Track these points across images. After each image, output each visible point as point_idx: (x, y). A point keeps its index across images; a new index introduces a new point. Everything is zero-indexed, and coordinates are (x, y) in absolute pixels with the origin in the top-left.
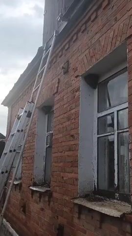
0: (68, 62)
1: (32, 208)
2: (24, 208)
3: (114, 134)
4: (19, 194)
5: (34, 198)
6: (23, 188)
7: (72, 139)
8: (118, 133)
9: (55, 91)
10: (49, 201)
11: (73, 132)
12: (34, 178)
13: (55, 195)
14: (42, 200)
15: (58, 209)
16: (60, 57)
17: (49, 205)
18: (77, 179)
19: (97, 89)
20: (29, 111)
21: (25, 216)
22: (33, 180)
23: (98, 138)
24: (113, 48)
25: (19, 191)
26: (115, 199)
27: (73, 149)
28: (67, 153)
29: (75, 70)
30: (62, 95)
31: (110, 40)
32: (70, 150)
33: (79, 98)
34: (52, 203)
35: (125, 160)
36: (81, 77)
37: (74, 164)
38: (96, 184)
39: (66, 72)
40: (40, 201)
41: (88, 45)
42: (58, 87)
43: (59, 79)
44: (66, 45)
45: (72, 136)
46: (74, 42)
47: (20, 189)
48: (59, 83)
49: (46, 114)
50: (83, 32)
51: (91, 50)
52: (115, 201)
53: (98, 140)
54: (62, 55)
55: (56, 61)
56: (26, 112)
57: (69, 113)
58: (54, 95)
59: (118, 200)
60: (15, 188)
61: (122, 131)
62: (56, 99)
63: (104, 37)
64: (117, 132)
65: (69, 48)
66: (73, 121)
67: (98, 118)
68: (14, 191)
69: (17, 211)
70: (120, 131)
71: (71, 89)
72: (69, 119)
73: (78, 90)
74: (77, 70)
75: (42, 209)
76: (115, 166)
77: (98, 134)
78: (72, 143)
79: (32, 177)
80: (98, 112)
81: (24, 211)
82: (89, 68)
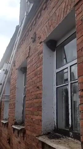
0: (35, 33)
1: (14, 141)
2: (9, 141)
3: (68, 85)
4: (7, 130)
5: (15, 134)
6: (9, 126)
7: (38, 89)
8: (71, 84)
9: (28, 55)
10: (24, 137)
11: (38, 85)
12: (15, 119)
13: (27, 132)
14: (19, 136)
15: (29, 143)
16: (30, 31)
17: (24, 139)
18: (41, 121)
19: (55, 52)
20: (6, 70)
21: (10, 146)
22: (14, 121)
23: (57, 88)
24: (65, 16)
25: (6, 128)
26: (69, 137)
27: (39, 97)
28: (35, 100)
29: (40, 38)
30: (31, 58)
31: (63, 10)
32: (37, 98)
33: (42, 58)
34: (25, 138)
35: (77, 105)
36: (43, 43)
37: (39, 108)
38: (56, 124)
39: (34, 41)
40: (18, 136)
41: (48, 18)
42: (29, 52)
43: (30, 47)
44: (33, 22)
45: (38, 87)
46: (39, 18)
47: (7, 127)
48: (30, 49)
49: (23, 73)
50: (44, 10)
51: (50, 21)
52: (70, 138)
53: (57, 90)
54: (31, 30)
55: (28, 35)
56: (4, 70)
57: (36, 70)
58: (27, 58)
59: (72, 138)
60: (5, 126)
61: (74, 81)
62: (28, 61)
63: (58, 9)
64: (70, 82)
65: (35, 23)
66: (39, 76)
67: (57, 73)
68: (4, 128)
69: (6, 142)
70: (73, 82)
71: (37, 52)
72: (36, 75)
73: (42, 53)
74: (41, 38)
75: (20, 143)
76: (69, 110)
77: (57, 85)
78: (38, 92)
79: (14, 118)
80: (56, 68)
81: (9, 143)
82: (49, 35)
